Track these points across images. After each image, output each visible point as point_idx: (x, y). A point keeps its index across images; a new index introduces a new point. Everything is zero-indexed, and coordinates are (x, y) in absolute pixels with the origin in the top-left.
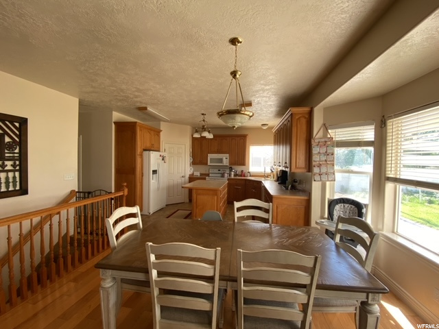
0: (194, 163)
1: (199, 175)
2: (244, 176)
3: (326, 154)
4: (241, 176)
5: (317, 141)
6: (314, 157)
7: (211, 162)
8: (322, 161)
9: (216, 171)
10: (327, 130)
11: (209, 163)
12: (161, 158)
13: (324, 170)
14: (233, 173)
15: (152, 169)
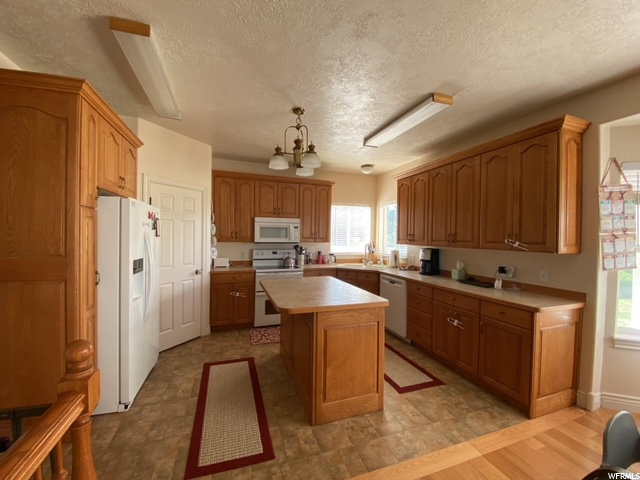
0: (221, 237)
1: (228, 265)
2: (323, 263)
3: (624, 216)
4: (317, 262)
5: (607, 190)
6: (602, 222)
7: (261, 236)
8: (618, 230)
9: (268, 254)
10: (620, 170)
11: (257, 238)
12: (151, 222)
13: (620, 246)
14: (303, 257)
15: (133, 256)
